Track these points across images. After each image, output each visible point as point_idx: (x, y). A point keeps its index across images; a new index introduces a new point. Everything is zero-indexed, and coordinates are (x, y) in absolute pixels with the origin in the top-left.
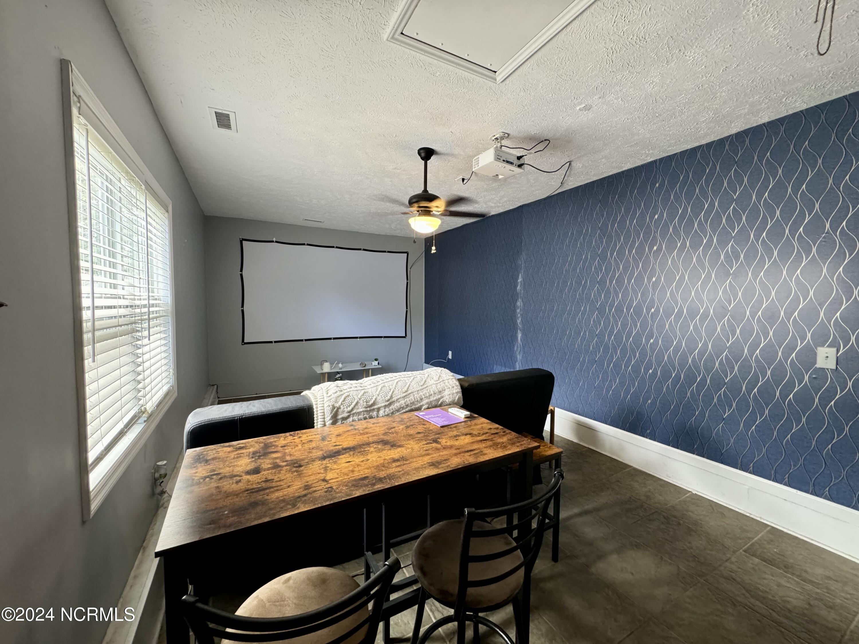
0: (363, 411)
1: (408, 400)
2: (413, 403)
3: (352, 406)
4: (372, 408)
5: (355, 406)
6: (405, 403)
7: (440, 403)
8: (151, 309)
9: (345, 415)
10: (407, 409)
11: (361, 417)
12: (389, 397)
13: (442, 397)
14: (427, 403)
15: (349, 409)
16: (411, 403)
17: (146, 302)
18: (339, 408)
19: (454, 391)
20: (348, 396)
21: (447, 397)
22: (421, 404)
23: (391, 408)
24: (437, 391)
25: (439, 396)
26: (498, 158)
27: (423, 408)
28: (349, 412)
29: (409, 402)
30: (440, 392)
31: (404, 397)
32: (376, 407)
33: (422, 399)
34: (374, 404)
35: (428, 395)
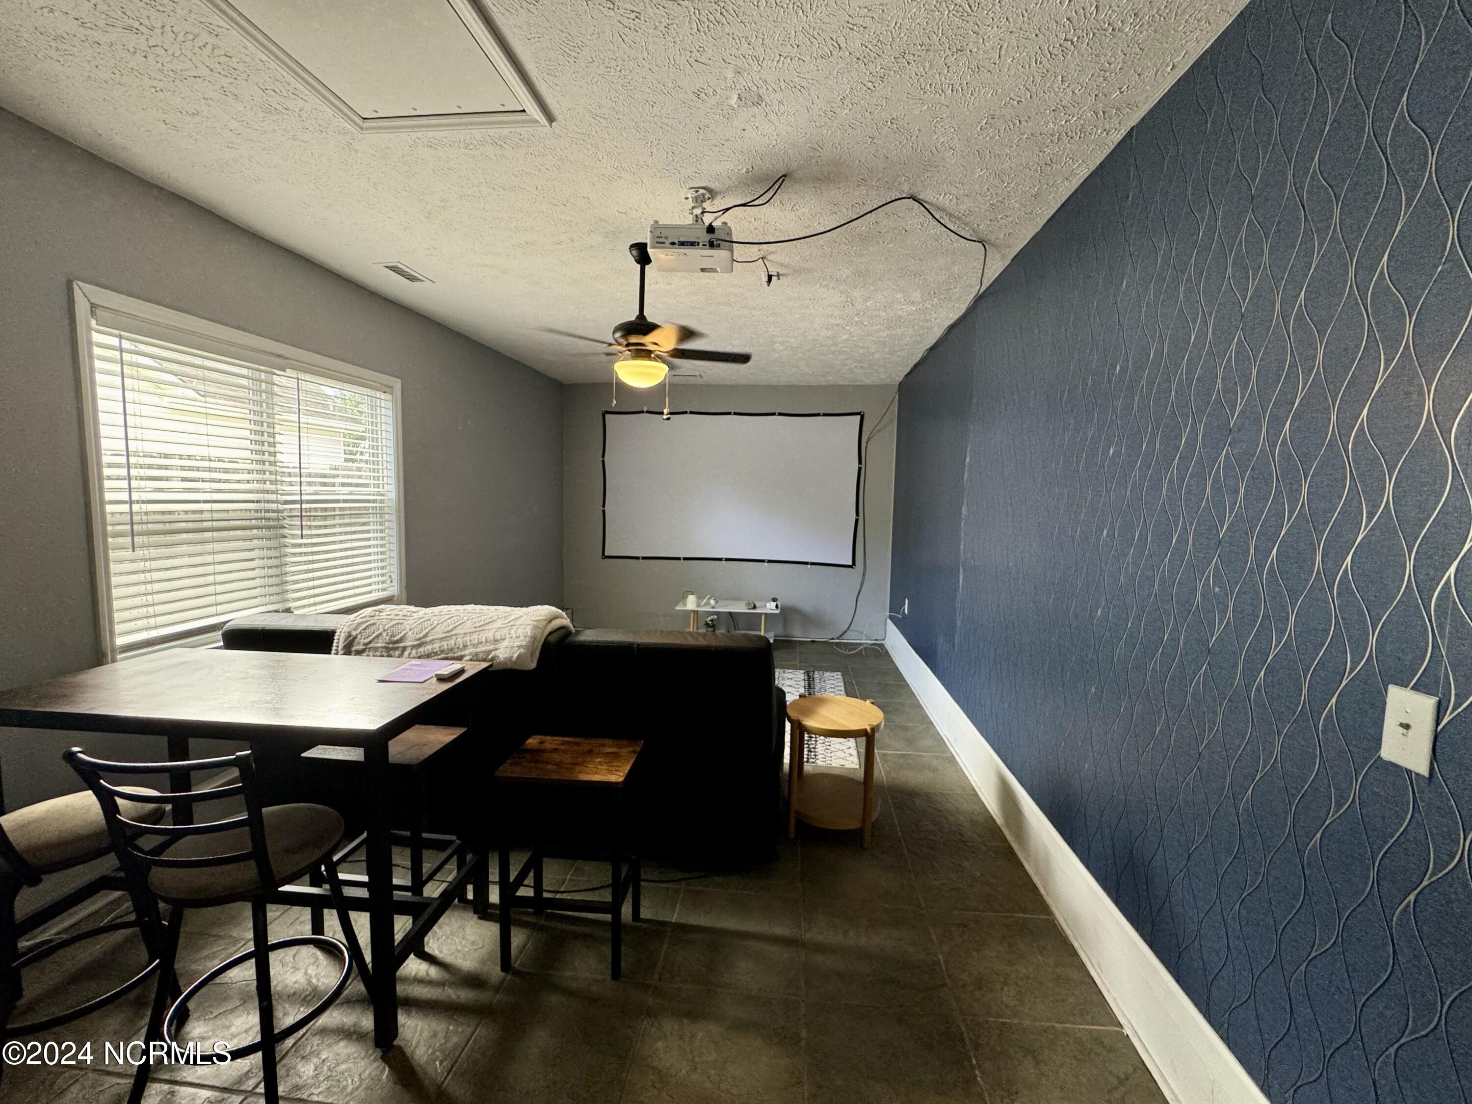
0: (382, 647)
1: (445, 645)
2: (452, 649)
3: (371, 638)
4: (396, 645)
5: (374, 639)
6: (440, 647)
7: (490, 657)
8: (304, 506)
9: (361, 647)
10: (440, 657)
11: (378, 653)
12: (421, 635)
13: (496, 649)
14: (470, 654)
15: (367, 641)
16: (448, 649)
17: (297, 498)
18: (355, 637)
19: (516, 644)
20: (374, 624)
21: (502, 650)
22: (463, 653)
23: (419, 650)
24: (492, 638)
25: (492, 647)
26: (658, 243)
27: (465, 658)
28: (366, 644)
29: (446, 647)
30: (496, 641)
31: (442, 639)
32: (401, 645)
33: (465, 646)
34: (400, 640)
35: (476, 642)
